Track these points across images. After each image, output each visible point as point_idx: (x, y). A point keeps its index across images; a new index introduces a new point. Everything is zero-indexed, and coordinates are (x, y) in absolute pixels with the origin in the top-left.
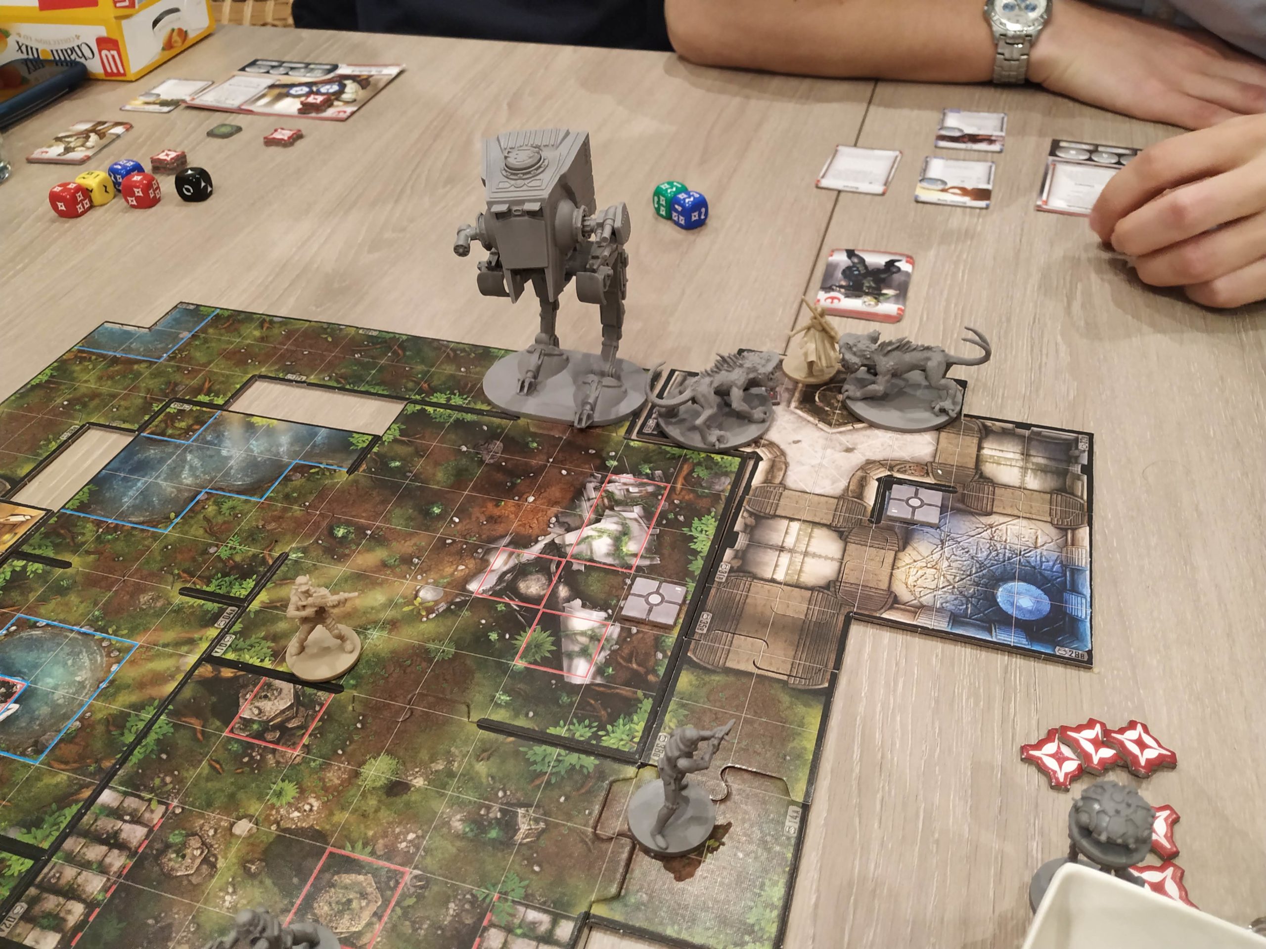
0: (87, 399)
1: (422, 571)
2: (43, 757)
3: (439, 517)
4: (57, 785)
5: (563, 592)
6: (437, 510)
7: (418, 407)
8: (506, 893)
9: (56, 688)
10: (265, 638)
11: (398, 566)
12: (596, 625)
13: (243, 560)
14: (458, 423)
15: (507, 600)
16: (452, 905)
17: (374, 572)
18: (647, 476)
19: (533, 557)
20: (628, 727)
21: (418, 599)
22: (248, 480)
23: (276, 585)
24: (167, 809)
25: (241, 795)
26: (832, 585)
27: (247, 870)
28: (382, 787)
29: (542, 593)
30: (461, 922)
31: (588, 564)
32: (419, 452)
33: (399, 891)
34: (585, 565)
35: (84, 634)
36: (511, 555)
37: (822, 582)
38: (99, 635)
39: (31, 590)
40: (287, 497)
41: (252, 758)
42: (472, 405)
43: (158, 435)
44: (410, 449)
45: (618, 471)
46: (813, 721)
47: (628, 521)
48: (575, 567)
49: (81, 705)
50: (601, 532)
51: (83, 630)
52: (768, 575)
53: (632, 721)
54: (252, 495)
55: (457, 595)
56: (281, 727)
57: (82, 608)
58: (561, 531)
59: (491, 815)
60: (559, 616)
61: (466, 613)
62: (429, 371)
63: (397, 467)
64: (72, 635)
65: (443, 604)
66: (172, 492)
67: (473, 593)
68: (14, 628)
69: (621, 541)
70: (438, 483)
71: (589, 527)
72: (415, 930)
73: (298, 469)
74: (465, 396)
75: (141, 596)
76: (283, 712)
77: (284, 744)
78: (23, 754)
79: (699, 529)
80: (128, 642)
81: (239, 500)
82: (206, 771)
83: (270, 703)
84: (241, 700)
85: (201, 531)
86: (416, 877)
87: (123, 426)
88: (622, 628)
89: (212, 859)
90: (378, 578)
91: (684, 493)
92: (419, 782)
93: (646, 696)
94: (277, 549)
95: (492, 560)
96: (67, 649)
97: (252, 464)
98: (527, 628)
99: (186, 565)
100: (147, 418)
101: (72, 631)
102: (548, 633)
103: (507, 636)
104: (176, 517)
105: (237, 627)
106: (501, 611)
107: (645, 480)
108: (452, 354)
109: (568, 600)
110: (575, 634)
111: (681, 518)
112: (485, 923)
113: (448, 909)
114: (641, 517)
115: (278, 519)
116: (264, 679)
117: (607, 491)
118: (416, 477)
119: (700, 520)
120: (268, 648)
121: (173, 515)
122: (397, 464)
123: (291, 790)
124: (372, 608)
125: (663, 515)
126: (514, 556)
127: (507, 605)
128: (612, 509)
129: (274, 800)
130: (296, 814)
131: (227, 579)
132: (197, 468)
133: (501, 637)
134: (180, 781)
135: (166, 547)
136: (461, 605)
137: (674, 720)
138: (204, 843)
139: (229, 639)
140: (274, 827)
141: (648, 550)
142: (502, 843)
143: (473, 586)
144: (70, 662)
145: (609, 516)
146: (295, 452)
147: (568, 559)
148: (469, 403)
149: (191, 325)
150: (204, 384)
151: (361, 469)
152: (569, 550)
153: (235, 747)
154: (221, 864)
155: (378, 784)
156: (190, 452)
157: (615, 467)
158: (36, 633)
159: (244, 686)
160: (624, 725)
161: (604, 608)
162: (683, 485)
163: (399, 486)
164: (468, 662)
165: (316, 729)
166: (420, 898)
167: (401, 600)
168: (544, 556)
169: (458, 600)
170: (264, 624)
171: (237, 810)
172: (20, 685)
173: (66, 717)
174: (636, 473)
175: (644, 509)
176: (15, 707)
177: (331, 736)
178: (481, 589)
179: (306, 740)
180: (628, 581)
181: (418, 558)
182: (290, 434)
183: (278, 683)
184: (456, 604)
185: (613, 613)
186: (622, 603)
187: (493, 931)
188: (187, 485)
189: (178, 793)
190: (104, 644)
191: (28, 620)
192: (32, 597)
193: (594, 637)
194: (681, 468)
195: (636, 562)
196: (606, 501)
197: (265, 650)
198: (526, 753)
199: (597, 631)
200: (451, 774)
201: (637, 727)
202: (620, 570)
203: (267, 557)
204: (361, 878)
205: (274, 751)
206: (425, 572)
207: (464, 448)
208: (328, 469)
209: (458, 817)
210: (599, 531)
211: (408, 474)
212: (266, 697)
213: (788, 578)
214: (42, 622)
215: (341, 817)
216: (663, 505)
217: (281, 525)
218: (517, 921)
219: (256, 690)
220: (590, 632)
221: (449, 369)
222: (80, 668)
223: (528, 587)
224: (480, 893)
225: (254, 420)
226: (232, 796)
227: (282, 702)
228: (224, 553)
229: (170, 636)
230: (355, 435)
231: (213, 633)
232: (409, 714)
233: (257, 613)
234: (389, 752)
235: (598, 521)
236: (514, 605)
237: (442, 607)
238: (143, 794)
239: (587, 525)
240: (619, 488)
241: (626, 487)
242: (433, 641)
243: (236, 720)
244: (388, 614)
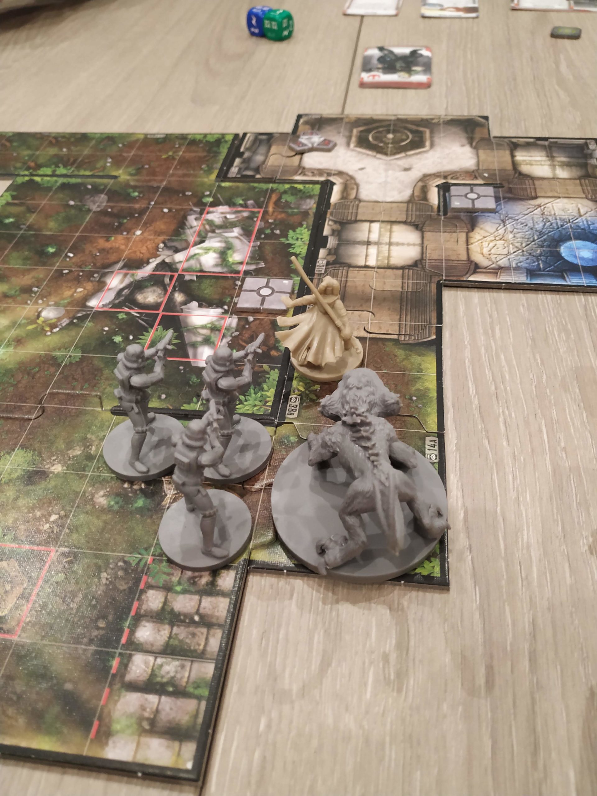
1: (42, 297)
3: (54, 255)
5: (179, 297)
6: (51, 250)
7: (27, 178)
8: (160, 555)
11: (19, 295)
12: (215, 319)
14: (64, 186)
15: (127, 309)
16: (104, 575)
18: (241, 205)
19: (147, 275)
20: (259, 394)
21: (41, 318)
26: (419, 263)
28: (18, 478)
29: (160, 300)
30: (115, 588)
31: (199, 274)
32: (31, 210)
33: (45, 571)
34: (197, 276)
36: (125, 275)
37: (410, 262)
42: (76, 173)
44: (22, 209)
45: (215, 204)
46: (429, 366)
47: (230, 240)
48: (187, 278)
50: (207, 250)
52: (362, 263)
53: (262, 389)
55: (78, 311)
58: (169, 253)
59: (135, 487)
60: (178, 316)
61: (88, 324)
62: (34, 154)
63: (11, 223)
65: (65, 319)
67: (93, 308)
69: (227, 254)
70: (51, 230)
71: (195, 247)
74: (69, 167)
79: (295, 238)
86: (63, 554)
88: (239, 319)
90: (1, 307)
91: (276, 214)
92: (57, 469)
93: (273, 368)
95: (108, 281)
98: (150, 329)
103: (131, 337)
106: (123, 319)
107: (240, 209)
108: (54, 141)
109: (185, 303)
110: (196, 328)
111: (278, 232)
112: (142, 586)
113: (100, 578)
114: (241, 235)
117: (207, 220)
118: (30, 228)
119: (294, 231)
122: (11, 220)
125: (260, 231)
126: (128, 276)
127: (127, 314)
128: (213, 231)
133: (126, 338)
137: (301, 384)
141: (252, 258)
142: (149, 510)
143: (93, 303)
145: (211, 237)
147: (179, 272)
148: (73, 171)
152: (180, 266)
155: (15, 475)
157: (211, 202)
160: (255, 393)
161: (219, 304)
162: (274, 208)
163: (14, 236)
164: (96, 362)
166: (69, 573)
167: (24, 321)
168: (158, 273)
169: (80, 315)
174: (231, 204)
175: (243, 229)
178: (101, 304)
180: (239, 283)
181: (37, 287)
184: (78, 318)
185: (229, 307)
186: (235, 300)
187: (151, 593)
193: (214, 329)
194: (270, 197)
195: (243, 268)
196: (207, 227)
199: (216, 323)
200: (90, 457)
201: (268, 394)
202: (229, 275)
206: (46, 297)
207: (72, 203)
209: (102, 493)
210: (205, 249)
211: (22, 226)
213: (379, 263)
216: (258, 224)
218: (175, 579)
220: (210, 325)
221: (53, 151)
223: (145, 298)
224: (133, 558)
232: (40, 413)
234: (23, 447)
235: (202, 242)
236: (134, 312)
237: (65, 322)
239: (193, 246)
240: (218, 216)
241: (223, 215)
242: (59, 349)
244: (11, 334)
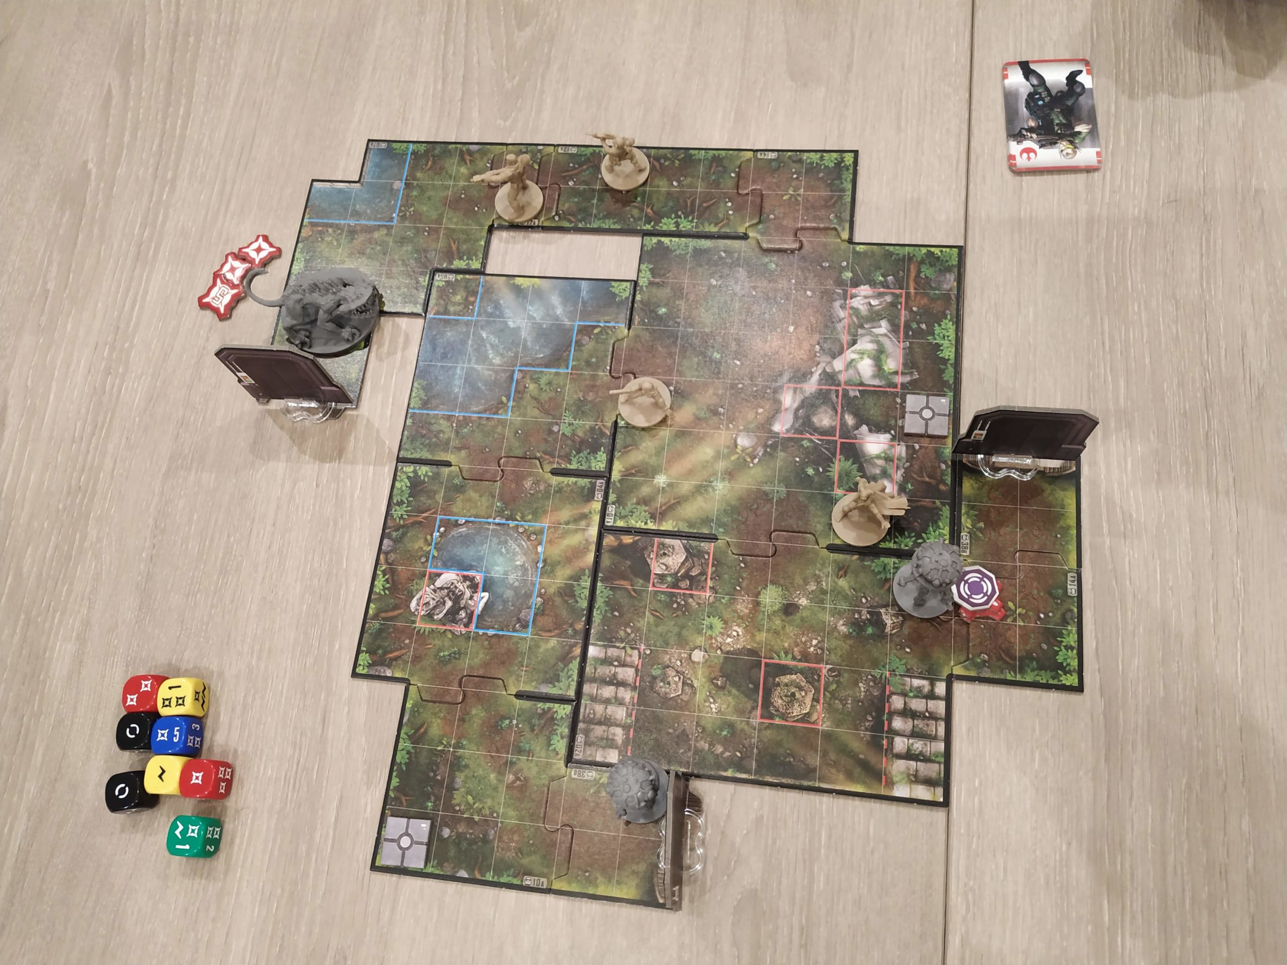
1: (731, 420)
2: (530, 629)
3: (722, 362)
4: (553, 648)
5: (850, 420)
6: (717, 355)
7: (654, 240)
8: (894, 671)
9: (506, 573)
10: (638, 503)
11: (710, 418)
12: (886, 447)
13: (585, 434)
14: (697, 253)
15: (808, 435)
16: (861, 685)
17: (693, 428)
18: (882, 284)
19: (813, 390)
20: (937, 533)
21: (739, 447)
22: (547, 351)
23: (623, 454)
24: (640, 653)
25: (685, 633)
27: (716, 685)
28: (779, 610)
29: (834, 424)
30: (871, 695)
31: (861, 388)
32: (677, 293)
33: (823, 682)
34: (859, 391)
35: (499, 524)
36: (795, 390)
38: (512, 524)
39: (435, 492)
40: (588, 364)
41: (679, 604)
42: (701, 229)
43: (442, 314)
44: (667, 292)
45: (856, 284)
46: (1069, 501)
47: (881, 338)
48: (852, 394)
49: (534, 584)
50: (861, 353)
51: (497, 521)
53: (939, 527)
54: (559, 367)
55: (768, 438)
56: (687, 576)
57: (485, 504)
58: (827, 358)
59: (863, 617)
60: (854, 444)
61: (781, 455)
62: (644, 191)
63: (665, 314)
64: (491, 527)
65: (760, 448)
66: (491, 376)
67: (778, 433)
68: (442, 529)
69: (881, 360)
70: (706, 324)
71: (850, 350)
72: (844, 705)
73: (582, 331)
74: (690, 218)
75: (524, 483)
76: (683, 563)
77: (696, 589)
78: (515, 630)
79: (941, 335)
80: (537, 525)
81: (550, 373)
82: (652, 619)
83: (670, 559)
84: (649, 561)
85: (536, 412)
86: (829, 670)
88: (907, 447)
89: (689, 682)
90: (699, 432)
91: (918, 297)
92: (803, 602)
93: (943, 504)
94: (606, 418)
95: (782, 399)
96: (495, 540)
97: (541, 333)
98: (834, 460)
99: (543, 446)
100: (422, 296)
101: (489, 523)
102: (851, 461)
103: (821, 470)
104: (508, 400)
105: (612, 497)
106: (807, 448)
107: (882, 290)
109: (857, 427)
110: (872, 458)
111: (924, 326)
112: (887, 693)
113: (860, 688)
114: (890, 332)
115: (592, 387)
116: (657, 540)
117: (852, 308)
118: (686, 322)
119: (940, 325)
120: (645, 511)
121: (504, 399)
122: (664, 310)
123: (718, 624)
124: (707, 462)
125: (907, 326)
126: (798, 391)
127: (811, 441)
128: (862, 327)
129: (709, 632)
130: (729, 640)
131: (581, 455)
132: (498, 346)
133: (817, 470)
134: (636, 630)
135: (517, 432)
136: (774, 447)
137: (969, 521)
138: (677, 672)
139: (611, 509)
140: (719, 652)
141: (905, 365)
142: (878, 636)
143: (777, 428)
144: (503, 550)
145: (863, 335)
146: (570, 312)
147: (843, 386)
148: (697, 227)
149: (396, 170)
150: (451, 247)
151: (636, 322)
152: (842, 378)
153: (663, 597)
154: (696, 684)
155: (776, 608)
156: (482, 327)
157: (851, 279)
158: (463, 530)
159: (645, 548)
160: (934, 531)
161: (886, 429)
162: (915, 289)
163: (676, 334)
164: (801, 498)
165: (713, 573)
166: (838, 683)
167: (725, 451)
168: (823, 387)
169: (770, 442)
170: (631, 492)
171: (687, 644)
172: (479, 578)
173: (528, 596)
174: (872, 283)
175: (889, 321)
176: (486, 595)
177: (726, 576)
178: (784, 429)
179: (710, 583)
180: (899, 400)
181: (722, 407)
182: (557, 292)
183: (668, 541)
184: (770, 446)
185: (896, 432)
186: (900, 423)
187: (894, 697)
188: (498, 365)
189: (641, 639)
190: (521, 530)
191: (449, 520)
192: (440, 497)
193: (888, 459)
194: (909, 270)
195: (899, 379)
196: (855, 319)
197: (643, 513)
198: (870, 566)
199: (889, 452)
200: (824, 592)
201: (944, 532)
202: (888, 389)
203: (602, 428)
204: (794, 677)
205: (691, 596)
206: (734, 420)
207: (713, 281)
208: (608, 327)
209: (841, 622)
210: (859, 353)
211: (678, 320)
212: (665, 554)
214: (462, 520)
215: (762, 636)
216: (904, 315)
217: (597, 394)
218: (908, 688)
219: (655, 549)
220: (883, 455)
221: (662, 185)
222: (515, 554)
223: (821, 421)
224: (877, 673)
225: (519, 281)
226: (679, 635)
227: (678, 556)
228: (566, 430)
229: (565, 514)
230: (613, 283)
231: (597, 506)
232: (774, 550)
233: (621, 481)
234: (772, 583)
235: (854, 342)
236: (817, 439)
237: (760, 451)
238: (617, 645)
239: (848, 349)
240: (862, 302)
241: (867, 301)
242: (766, 483)
243: (652, 576)
244: (721, 465)
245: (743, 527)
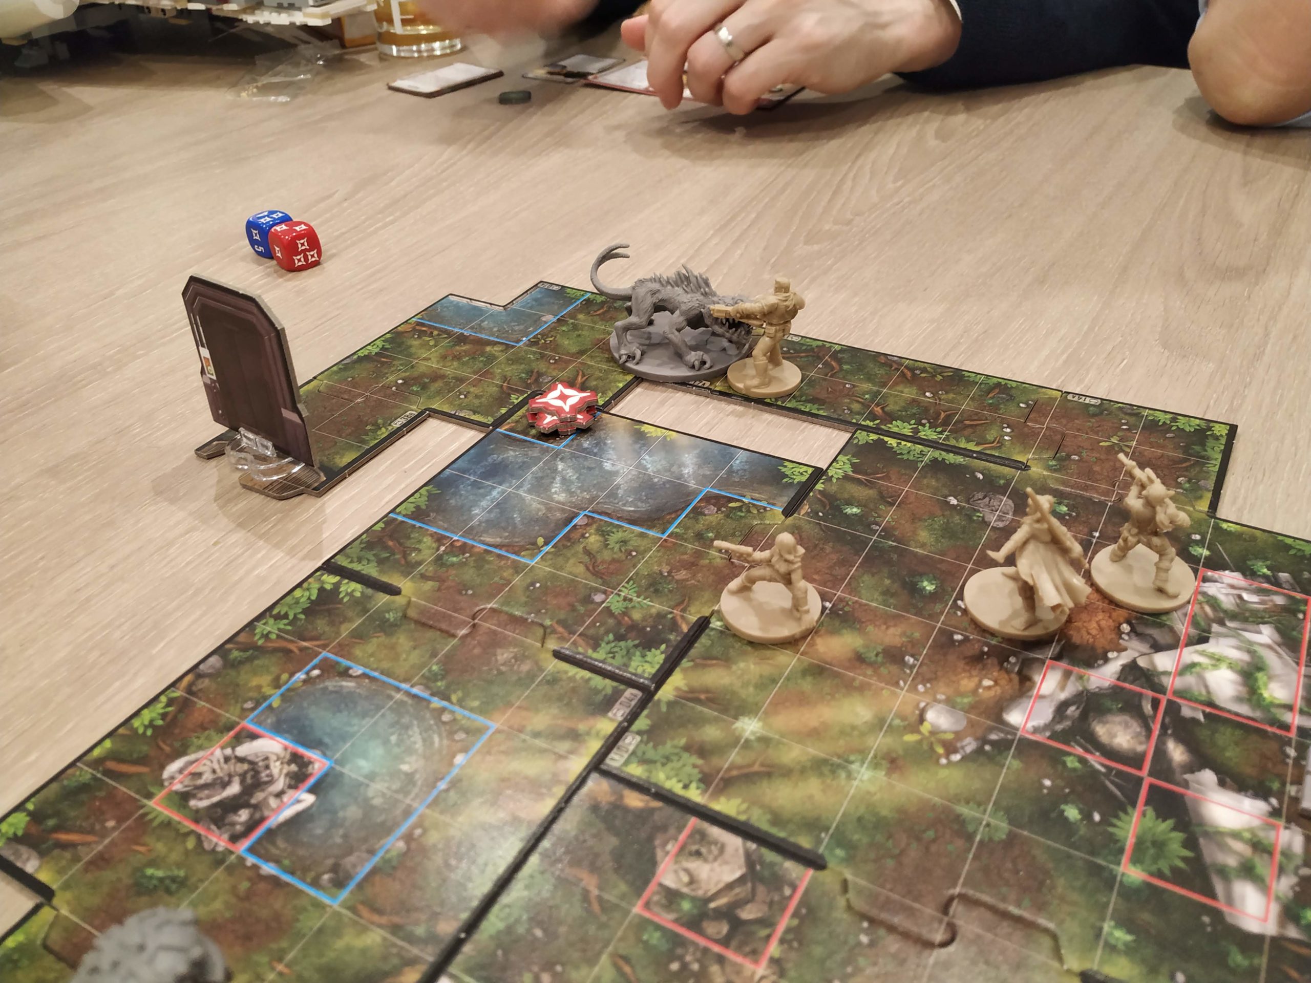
0: (426, 380)
1: (923, 679)
2: (344, 894)
3: (934, 597)
4: (364, 952)
5: (1177, 753)
6: (929, 587)
7: (873, 437)
9: (372, 777)
10: (687, 748)
11: (883, 664)
12: (1256, 823)
13: (644, 619)
14: (936, 466)
15: (1079, 751)
17: (847, 669)
18: (1266, 578)
19: (1106, 684)
21: (925, 723)
22: (643, 507)
23: (696, 666)
29: (1140, 748)
31: (1208, 710)
32: (888, 499)
34: (1204, 712)
35: (415, 696)
36: (1067, 675)
38: (437, 703)
39: (346, 619)
40: (699, 536)
41: (685, 966)
42: (952, 442)
43: (519, 433)
44: (872, 493)
45: (1215, 564)
47: (1258, 649)
48: (1186, 712)
49: (407, 813)
50: (1217, 660)
51: (415, 690)
54: (650, 528)
55: (991, 729)
56: (728, 914)
57: (415, 657)
58: (1144, 648)
60: (1181, 795)
61: (1012, 762)
62: (879, 393)
63: (855, 515)
64: (398, 696)
65: (968, 740)
66: (539, 510)
67: (1017, 729)
68: (316, 672)
69: (1256, 680)
70: (923, 546)
71: (1191, 649)
73: (709, 499)
74: (939, 429)
75: (499, 651)
76: (730, 886)
77: (739, 949)
78: (315, 883)
80: (480, 720)
81: (632, 532)
82: (608, 974)
83: (707, 867)
84: (659, 853)
85: (581, 569)
87: (474, 417)
90: (854, 679)
94: (693, 609)
95: (1037, 678)
96: (391, 717)
97: (646, 486)
98: (1130, 809)
99: (562, 615)
100: (504, 411)
101: (398, 690)
102: (1170, 823)
103: (1097, 817)
104: (546, 543)
105: (642, 723)
106: (1075, 770)
107: (1266, 585)
108: (909, 374)
109: (1191, 768)
110: (1221, 833)
114: (1279, 645)
115: (691, 565)
116: (693, 822)
117: (1206, 594)
118: (887, 533)
120: (695, 766)
121: (541, 541)
122: (855, 510)
124: (854, 728)
126: (1072, 678)
127: (1082, 760)
128: (1222, 623)
131: (622, 644)
132: (572, 482)
133: (1087, 816)
135: (533, 584)
136: (1002, 746)
139: (631, 741)
143: (1015, 717)
144: (393, 739)
145: (1219, 635)
146: (704, 476)
147: (1169, 696)
148: (947, 438)
149: (556, 307)
150: (576, 378)
151: (803, 512)
152: (1167, 681)
153: (655, 938)
156: (562, 459)
157: (1206, 558)
158: (349, 684)
159: (664, 828)
161: (1260, 792)
163: (865, 542)
164: (1037, 852)
165: (788, 930)
167: (897, 722)
168: (1127, 685)
169: (994, 737)
170: (683, 725)
172: (319, 764)
173: (386, 829)
174: (1249, 573)
175: (1278, 630)
176: (309, 799)
177: (818, 951)
178: (1030, 725)
179: (774, 949)
180: (1292, 752)
181: (912, 656)
182: (696, 453)
183: (715, 832)
184: (993, 743)
185: (1281, 802)
186: (1292, 790)
188: (559, 502)
190: (446, 717)
191: (338, 663)
192: (346, 630)
193: (1260, 847)
195: (1295, 720)
196: (1208, 609)
197: (689, 769)
199: (1262, 834)
202: (1269, 729)
203: (678, 618)
205: (721, 960)
206: (929, 681)
207: (953, 501)
208: (754, 505)
210: (1210, 657)
211: (875, 527)
212: (698, 854)
214: (357, 670)
217: (694, 576)
219: (682, 837)
220: (1247, 835)
221: (909, 392)
222: (410, 751)
223: (1112, 735)
225: (645, 428)
227: (726, 868)
228: (615, 603)
229: (542, 720)
230: (786, 463)
231: (606, 726)
232: (949, 933)
233: (670, 704)
235: (1203, 639)
236: (1096, 761)
237: (970, 744)
239: (1187, 645)
240: (1224, 591)
241: (1235, 592)
242: (967, 802)
243: (652, 887)
244: (879, 742)
245: (890, 863)
